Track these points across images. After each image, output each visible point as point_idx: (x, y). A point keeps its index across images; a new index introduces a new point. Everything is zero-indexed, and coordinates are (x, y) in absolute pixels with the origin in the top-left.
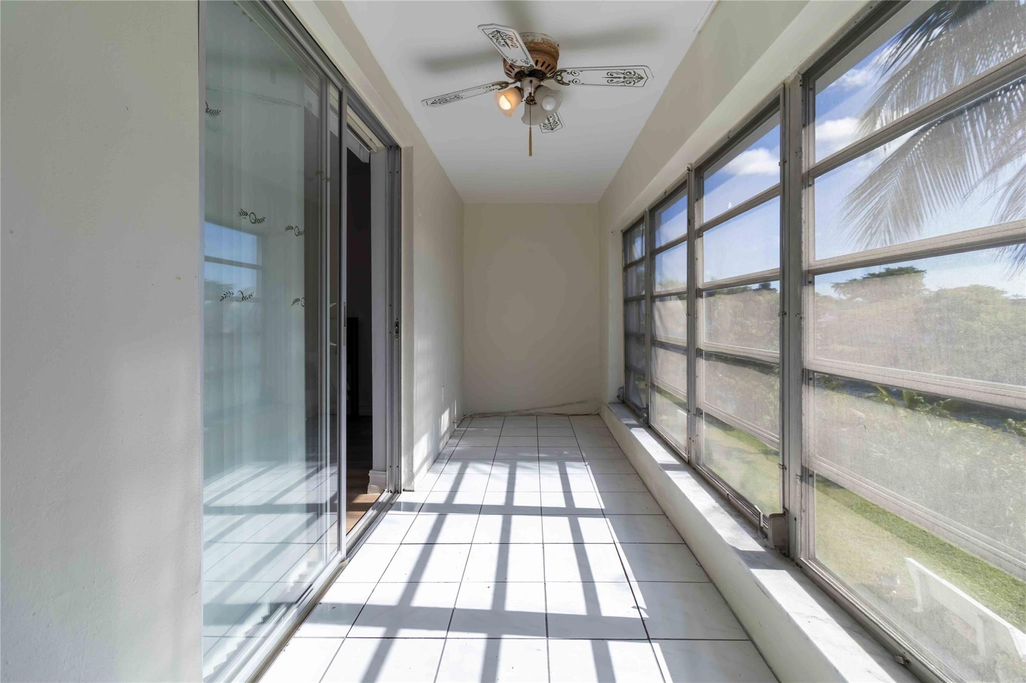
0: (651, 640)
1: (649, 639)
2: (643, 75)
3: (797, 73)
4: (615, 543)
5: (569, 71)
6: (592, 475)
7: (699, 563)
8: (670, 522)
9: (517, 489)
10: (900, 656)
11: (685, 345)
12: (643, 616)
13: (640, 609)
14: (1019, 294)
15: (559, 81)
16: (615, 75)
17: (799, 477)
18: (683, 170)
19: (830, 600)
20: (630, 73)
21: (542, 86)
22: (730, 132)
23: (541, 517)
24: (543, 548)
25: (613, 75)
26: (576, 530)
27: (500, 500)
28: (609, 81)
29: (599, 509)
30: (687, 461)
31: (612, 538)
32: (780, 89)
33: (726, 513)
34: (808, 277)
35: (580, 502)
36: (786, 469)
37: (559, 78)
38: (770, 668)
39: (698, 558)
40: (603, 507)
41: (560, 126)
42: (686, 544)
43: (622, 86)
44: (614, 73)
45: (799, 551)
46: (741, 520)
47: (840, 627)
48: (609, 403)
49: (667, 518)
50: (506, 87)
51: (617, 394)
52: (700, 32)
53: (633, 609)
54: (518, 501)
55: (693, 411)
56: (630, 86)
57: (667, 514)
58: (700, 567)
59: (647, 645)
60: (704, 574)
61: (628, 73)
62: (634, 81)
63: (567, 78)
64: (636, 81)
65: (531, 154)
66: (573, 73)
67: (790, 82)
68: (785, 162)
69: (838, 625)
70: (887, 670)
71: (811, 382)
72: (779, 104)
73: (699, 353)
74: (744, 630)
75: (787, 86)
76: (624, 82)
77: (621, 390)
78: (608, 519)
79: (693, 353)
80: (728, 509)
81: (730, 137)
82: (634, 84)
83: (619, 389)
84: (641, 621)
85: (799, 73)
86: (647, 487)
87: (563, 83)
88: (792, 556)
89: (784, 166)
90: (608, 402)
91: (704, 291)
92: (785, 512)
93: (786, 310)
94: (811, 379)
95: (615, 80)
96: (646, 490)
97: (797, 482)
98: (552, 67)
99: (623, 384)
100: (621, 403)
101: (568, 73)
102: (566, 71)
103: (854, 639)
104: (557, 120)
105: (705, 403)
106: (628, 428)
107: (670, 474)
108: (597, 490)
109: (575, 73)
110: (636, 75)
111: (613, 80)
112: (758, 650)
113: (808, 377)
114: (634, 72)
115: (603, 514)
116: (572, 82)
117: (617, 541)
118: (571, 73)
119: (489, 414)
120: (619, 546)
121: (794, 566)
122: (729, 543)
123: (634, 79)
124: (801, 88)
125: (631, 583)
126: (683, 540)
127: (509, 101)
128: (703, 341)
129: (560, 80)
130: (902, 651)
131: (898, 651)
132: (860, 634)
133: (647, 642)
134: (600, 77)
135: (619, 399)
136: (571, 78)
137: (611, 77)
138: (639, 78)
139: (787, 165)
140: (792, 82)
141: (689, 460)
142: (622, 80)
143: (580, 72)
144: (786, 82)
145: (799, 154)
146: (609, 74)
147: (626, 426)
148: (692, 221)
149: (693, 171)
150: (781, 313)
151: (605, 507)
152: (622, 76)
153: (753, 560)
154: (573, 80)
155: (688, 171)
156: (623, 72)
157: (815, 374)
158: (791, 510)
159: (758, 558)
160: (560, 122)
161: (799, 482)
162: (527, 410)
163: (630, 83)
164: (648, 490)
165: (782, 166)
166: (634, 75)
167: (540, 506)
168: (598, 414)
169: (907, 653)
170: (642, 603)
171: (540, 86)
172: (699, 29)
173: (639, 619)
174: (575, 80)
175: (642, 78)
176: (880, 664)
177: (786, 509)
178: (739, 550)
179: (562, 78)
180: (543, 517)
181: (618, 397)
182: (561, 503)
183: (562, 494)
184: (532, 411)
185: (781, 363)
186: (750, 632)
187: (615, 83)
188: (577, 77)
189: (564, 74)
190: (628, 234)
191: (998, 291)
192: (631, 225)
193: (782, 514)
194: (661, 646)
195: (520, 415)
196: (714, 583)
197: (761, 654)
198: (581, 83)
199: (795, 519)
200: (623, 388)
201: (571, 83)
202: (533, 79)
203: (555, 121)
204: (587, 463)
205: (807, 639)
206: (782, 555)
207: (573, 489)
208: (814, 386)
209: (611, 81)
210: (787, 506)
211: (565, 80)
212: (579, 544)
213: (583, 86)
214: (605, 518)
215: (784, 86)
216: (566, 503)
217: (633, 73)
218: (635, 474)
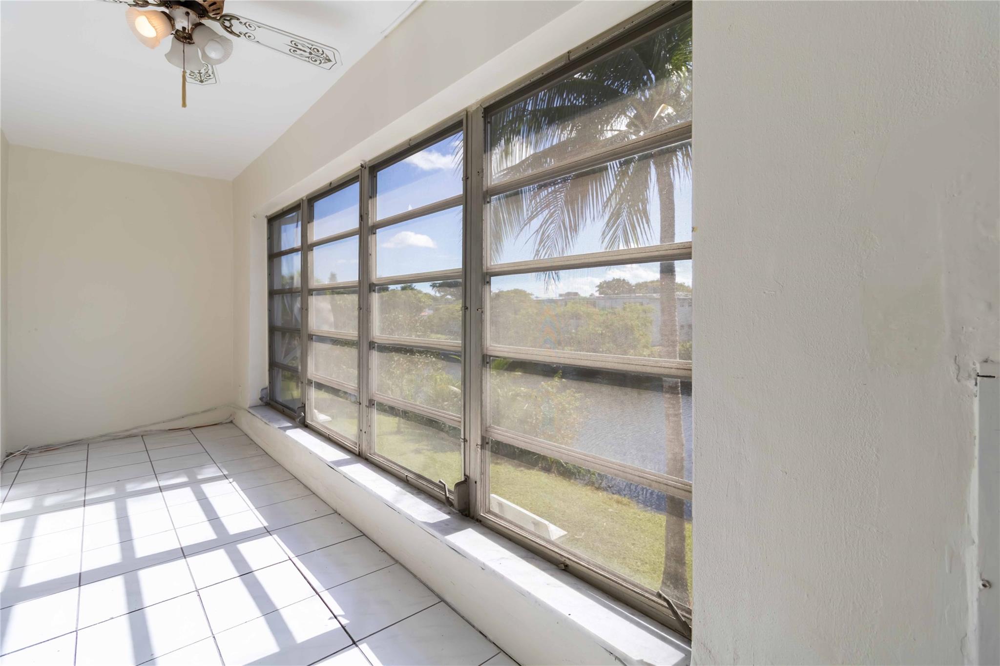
0: (357, 643)
1: (354, 643)
2: (332, 58)
3: (479, 105)
4: (290, 559)
5: (243, 21)
6: (242, 493)
7: (381, 548)
8: (343, 518)
9: (135, 534)
10: (562, 564)
11: (356, 339)
12: (343, 623)
13: (338, 618)
14: (538, 296)
15: (226, 28)
16: (300, 47)
17: (480, 447)
18: (357, 165)
19: (507, 540)
20: (318, 51)
21: (203, 24)
22: (410, 140)
23: (184, 560)
24: (199, 595)
25: (297, 46)
26: (238, 561)
27: (113, 556)
28: (292, 51)
29: (262, 528)
30: (358, 453)
31: (285, 555)
32: (464, 115)
33: (408, 493)
34: (486, 278)
35: (233, 527)
36: (467, 441)
37: (227, 24)
38: (463, 617)
39: (380, 545)
40: (266, 524)
41: (213, 81)
42: (364, 535)
43: (305, 60)
44: (300, 44)
45: (480, 508)
46: (423, 496)
47: (521, 559)
48: (251, 407)
49: (340, 515)
50: (142, 6)
51: (260, 397)
52: (386, 37)
53: (331, 620)
54: (142, 550)
55: (365, 403)
56: (314, 64)
57: (338, 512)
58: (383, 553)
59: (354, 650)
60: (389, 558)
61: (316, 50)
62: (320, 60)
63: (237, 27)
64: (323, 61)
65: (184, 105)
66: (247, 25)
67: (471, 111)
68: (468, 178)
69: (519, 558)
70: (557, 578)
71: (488, 365)
72: (462, 125)
73: (372, 345)
74: (436, 595)
75: (469, 114)
76: (309, 57)
77: (265, 391)
78: (275, 536)
79: (365, 346)
80: (409, 489)
81: (412, 145)
82: (320, 63)
83: (262, 390)
84: (342, 628)
85: (481, 105)
86: (310, 489)
87: (232, 32)
88: (472, 514)
89: (466, 181)
90: (248, 406)
91: (377, 286)
92: (466, 479)
93: (468, 305)
94: (488, 363)
95: (299, 52)
96: (308, 492)
97: (478, 451)
98: (218, 7)
99: (266, 383)
100: (264, 405)
101: (241, 23)
102: (238, 19)
103: (531, 564)
104: (210, 72)
105: (378, 394)
106: (282, 431)
107: (345, 469)
108: (253, 507)
109: (251, 27)
110: (324, 55)
111: (296, 51)
112: (450, 606)
113: (486, 360)
114: (323, 51)
115: (268, 532)
116: (245, 35)
117: (292, 555)
118: (245, 24)
119: (59, 445)
120: (296, 560)
121: (475, 523)
122: (421, 520)
123: (321, 59)
124: (482, 119)
125: (320, 594)
126: (361, 531)
127: (154, 27)
128: (378, 333)
129: (229, 28)
130: (563, 559)
131: (560, 561)
132: (534, 558)
133: (353, 648)
134: (283, 42)
135: (262, 401)
136: (243, 29)
137: (295, 48)
138: (326, 59)
139: (469, 181)
140: (474, 111)
141: (359, 452)
142: (307, 55)
143: (257, 28)
144: (468, 110)
145: (481, 174)
146: (293, 43)
147: (279, 429)
148: (365, 217)
149: (367, 169)
150: (463, 308)
151: (268, 523)
152: (308, 50)
153: (444, 528)
154: (246, 33)
155: (360, 167)
156: (310, 46)
157: (491, 358)
158: (472, 476)
159: (447, 525)
160: (214, 76)
161: (479, 450)
162: (127, 431)
163: (316, 61)
164: (312, 492)
165: (465, 181)
166: (322, 54)
167: (179, 547)
168: (231, 422)
169: (566, 560)
170: (338, 611)
171: (201, 24)
172: (385, 34)
173: (339, 628)
174: (248, 34)
175: (329, 60)
176: (552, 575)
177: (467, 476)
178: (430, 523)
179: (231, 25)
180: (189, 559)
181: (261, 399)
182: (208, 534)
183: (207, 523)
184: (135, 431)
185: (463, 350)
186: (441, 594)
187: (297, 55)
188: (252, 32)
189: (234, 22)
190: (275, 221)
191: (529, 294)
192: (282, 212)
193: (464, 481)
194: (368, 644)
195: (114, 439)
196: (400, 563)
197: (453, 609)
198: (256, 40)
199: (476, 482)
200: (266, 388)
201: (242, 36)
202: (191, 13)
203: (207, 72)
204: (231, 480)
205: (502, 578)
206: (464, 517)
207: (220, 513)
208: (490, 368)
209: (294, 51)
210: (467, 473)
211: (233, 29)
212: (246, 574)
213: (257, 45)
214: (271, 535)
215: (467, 113)
216: (217, 533)
217: (321, 52)
218: (293, 479)
